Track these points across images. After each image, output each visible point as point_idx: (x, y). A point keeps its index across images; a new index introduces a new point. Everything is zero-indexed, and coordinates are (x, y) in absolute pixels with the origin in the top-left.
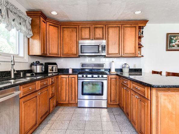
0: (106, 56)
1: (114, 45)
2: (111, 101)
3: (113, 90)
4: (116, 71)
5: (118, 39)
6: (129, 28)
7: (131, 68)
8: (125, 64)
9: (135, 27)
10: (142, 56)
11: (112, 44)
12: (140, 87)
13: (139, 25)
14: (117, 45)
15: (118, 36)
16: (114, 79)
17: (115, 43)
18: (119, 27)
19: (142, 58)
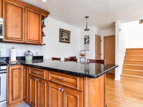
0: (4, 40)
1: (16, 27)
2: (13, 99)
3: (16, 85)
4: (17, 59)
5: (20, 21)
6: (33, 14)
7: (34, 55)
8: (29, 51)
9: (39, 15)
10: (45, 44)
11: (13, 26)
12: (65, 78)
13: (43, 15)
14: (19, 29)
15: (20, 19)
16: (18, 70)
17: (16, 26)
18: (22, 8)
19: (44, 46)
